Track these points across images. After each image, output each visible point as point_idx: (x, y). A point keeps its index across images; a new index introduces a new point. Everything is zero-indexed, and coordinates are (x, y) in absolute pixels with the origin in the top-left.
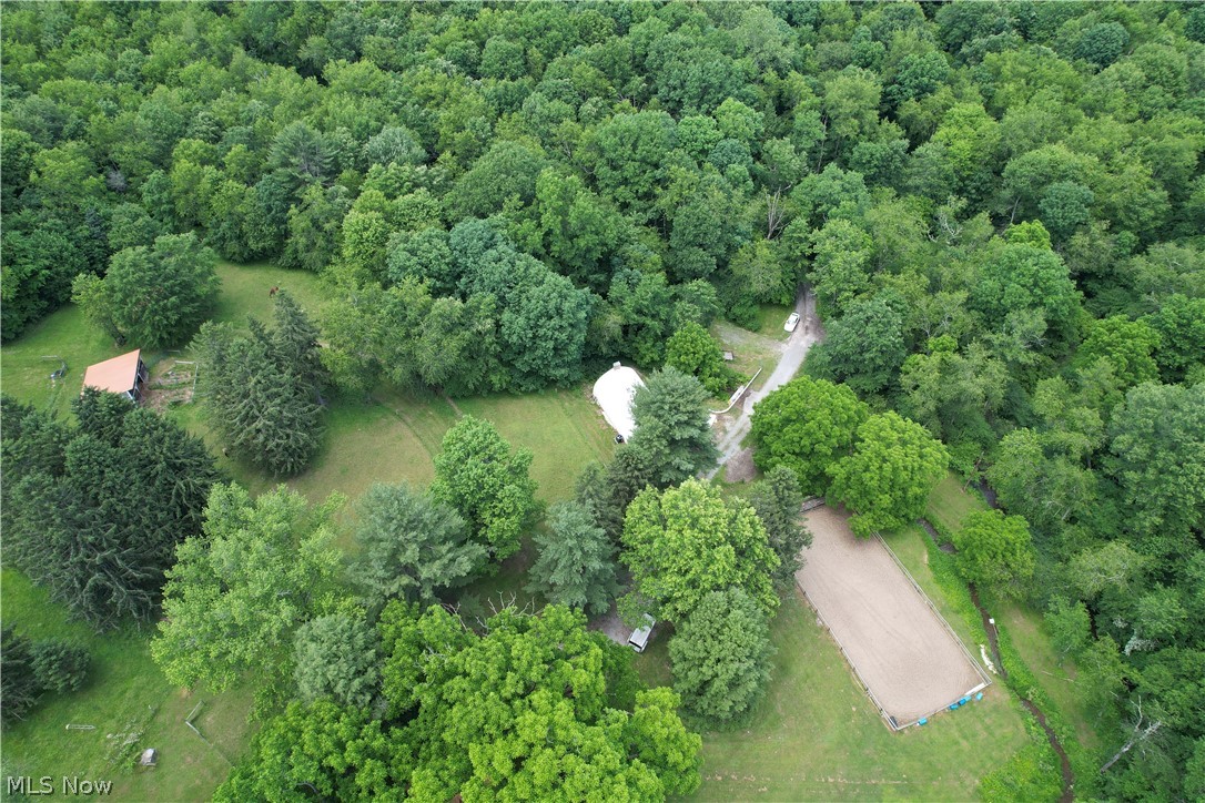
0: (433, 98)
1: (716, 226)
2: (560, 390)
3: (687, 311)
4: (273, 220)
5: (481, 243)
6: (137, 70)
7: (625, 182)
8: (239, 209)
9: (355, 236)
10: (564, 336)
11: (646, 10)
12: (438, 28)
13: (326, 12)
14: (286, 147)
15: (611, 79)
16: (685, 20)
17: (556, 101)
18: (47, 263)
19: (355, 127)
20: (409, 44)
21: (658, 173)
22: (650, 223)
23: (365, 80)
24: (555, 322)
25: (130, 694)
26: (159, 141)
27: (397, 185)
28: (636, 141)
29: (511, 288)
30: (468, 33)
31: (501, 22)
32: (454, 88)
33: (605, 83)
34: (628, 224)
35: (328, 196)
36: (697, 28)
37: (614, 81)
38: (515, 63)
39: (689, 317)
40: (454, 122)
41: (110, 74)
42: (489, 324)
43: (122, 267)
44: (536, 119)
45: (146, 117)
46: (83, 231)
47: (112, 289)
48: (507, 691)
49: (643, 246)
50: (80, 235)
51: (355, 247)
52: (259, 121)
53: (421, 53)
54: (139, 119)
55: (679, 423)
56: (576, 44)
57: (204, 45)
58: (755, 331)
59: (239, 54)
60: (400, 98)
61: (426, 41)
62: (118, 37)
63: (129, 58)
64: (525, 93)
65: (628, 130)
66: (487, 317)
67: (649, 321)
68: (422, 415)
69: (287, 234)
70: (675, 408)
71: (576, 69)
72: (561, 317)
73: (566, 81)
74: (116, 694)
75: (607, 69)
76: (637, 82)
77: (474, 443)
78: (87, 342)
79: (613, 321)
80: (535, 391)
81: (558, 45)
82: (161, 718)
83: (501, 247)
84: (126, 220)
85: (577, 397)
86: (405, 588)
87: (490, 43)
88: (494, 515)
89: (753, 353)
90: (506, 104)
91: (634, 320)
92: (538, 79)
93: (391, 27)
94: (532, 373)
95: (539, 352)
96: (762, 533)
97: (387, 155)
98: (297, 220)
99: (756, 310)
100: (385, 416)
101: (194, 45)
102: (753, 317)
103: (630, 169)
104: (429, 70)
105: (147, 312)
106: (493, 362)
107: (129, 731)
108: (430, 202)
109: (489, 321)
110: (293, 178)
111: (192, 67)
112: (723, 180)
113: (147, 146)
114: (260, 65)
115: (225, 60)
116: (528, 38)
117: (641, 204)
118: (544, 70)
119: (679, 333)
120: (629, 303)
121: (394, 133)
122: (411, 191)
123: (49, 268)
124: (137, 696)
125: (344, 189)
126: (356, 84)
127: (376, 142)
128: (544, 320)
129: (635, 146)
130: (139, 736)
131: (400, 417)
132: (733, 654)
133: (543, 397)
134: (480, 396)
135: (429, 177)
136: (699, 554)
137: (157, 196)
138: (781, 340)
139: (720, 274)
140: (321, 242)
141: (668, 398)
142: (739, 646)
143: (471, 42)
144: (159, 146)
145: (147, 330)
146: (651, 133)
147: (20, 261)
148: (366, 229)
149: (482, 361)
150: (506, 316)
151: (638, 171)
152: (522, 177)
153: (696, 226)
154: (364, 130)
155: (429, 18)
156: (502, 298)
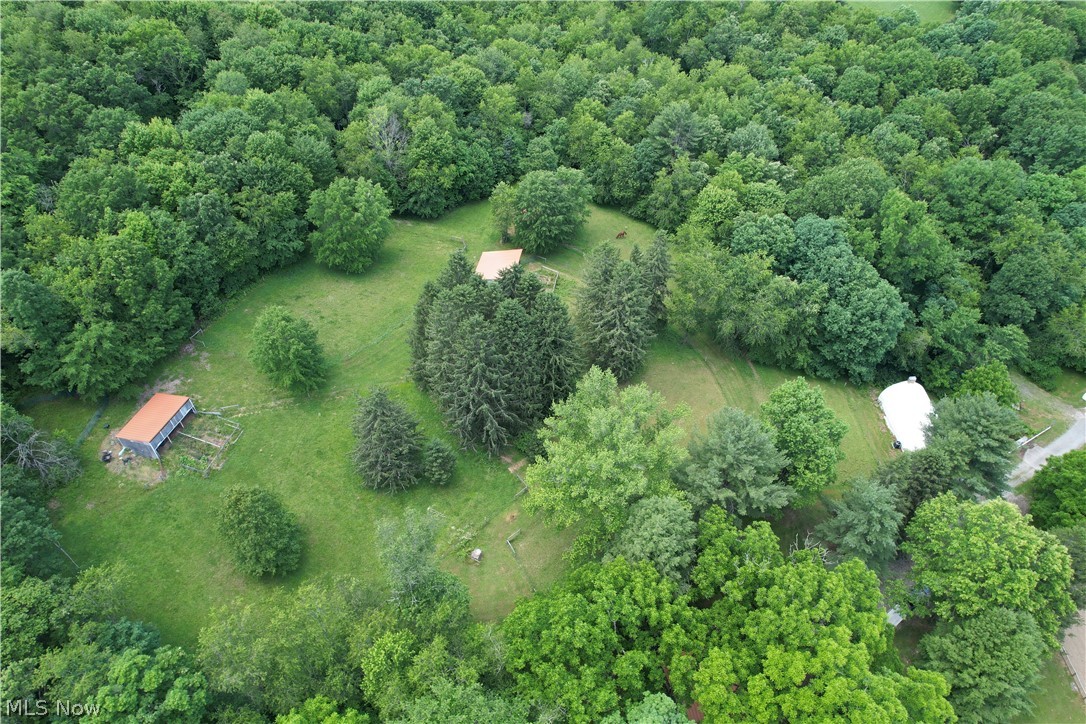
0: (790, 108)
1: (1049, 282)
2: (850, 384)
3: (995, 351)
4: (639, 177)
5: (826, 239)
6: (555, 41)
7: (962, 219)
8: (618, 161)
9: (709, 205)
10: (880, 339)
11: (1013, 66)
12: (803, 50)
13: (709, 20)
14: (669, 120)
15: (960, 124)
16: (1053, 80)
17: (903, 133)
18: (474, 168)
19: (725, 117)
20: (776, 59)
21: (1000, 219)
22: (973, 262)
23: (736, 81)
24: (877, 324)
25: (471, 503)
26: (566, 96)
27: (751, 173)
28: (986, 185)
29: (843, 283)
30: (829, 59)
31: (863, 54)
32: (811, 103)
33: (955, 128)
34: (955, 257)
35: (692, 168)
36: (1066, 91)
37: (964, 126)
38: (871, 93)
39: (997, 357)
40: (807, 132)
41: (537, 41)
42: (816, 308)
43: (533, 183)
44: (882, 145)
45: (563, 76)
46: (500, 151)
47: (520, 198)
48: (818, 614)
49: (966, 281)
50: (497, 153)
51: (705, 214)
52: (646, 95)
53: (783, 68)
54: (558, 77)
55: (988, 448)
56: (932, 86)
57: (607, 30)
58: (1049, 391)
59: (635, 43)
60: (763, 102)
61: (791, 59)
62: (545, 15)
63: (552, 31)
64: (877, 121)
65: (982, 173)
66: (816, 302)
67: (954, 350)
68: (725, 368)
69: (649, 190)
70: (987, 433)
71: (930, 109)
72: (882, 322)
73: (917, 118)
74: (463, 499)
75: (960, 114)
76: (989, 132)
77: (808, 401)
78: (481, 234)
79: (923, 339)
80: (827, 380)
81: (915, 84)
82: (489, 530)
83: (843, 246)
84: (538, 149)
85: (862, 396)
86: (727, 500)
87: (850, 71)
88: (807, 468)
89: (1042, 411)
90: (857, 127)
91: (940, 344)
92: (889, 111)
93: (763, 42)
94: (833, 364)
95: (851, 346)
96: (1069, 573)
97: (747, 147)
98: (663, 180)
99: (1057, 370)
100: (694, 359)
101: (601, 29)
102: (1050, 377)
103: (972, 208)
104: (791, 84)
105: (538, 222)
106: (804, 342)
107: (466, 530)
108: (780, 193)
109: (816, 305)
110: (665, 146)
111: (598, 45)
112: (1070, 240)
113: (557, 99)
114: (647, 54)
115: (621, 44)
116: (887, 73)
117: (970, 242)
118: (895, 104)
119: (982, 368)
120: (941, 327)
121: (757, 130)
122: (760, 180)
123: (473, 172)
124: (475, 507)
125: (706, 165)
126: (729, 83)
127: (741, 133)
128: (867, 319)
129: (983, 188)
130: (473, 537)
131: (707, 364)
132: (1005, 674)
133: (832, 385)
134: (779, 368)
135: (780, 172)
136: (999, 569)
137: (557, 137)
138: (1076, 407)
139: (1035, 326)
140: (674, 204)
141: (983, 421)
142: (1015, 669)
143: (831, 67)
144: (564, 100)
145: (533, 236)
146: (1004, 180)
147: (460, 163)
148: (720, 202)
149: (795, 339)
150: (833, 306)
151: (979, 213)
152: (872, 191)
153: (1026, 276)
154: (731, 121)
155: (798, 40)
156: (831, 290)
